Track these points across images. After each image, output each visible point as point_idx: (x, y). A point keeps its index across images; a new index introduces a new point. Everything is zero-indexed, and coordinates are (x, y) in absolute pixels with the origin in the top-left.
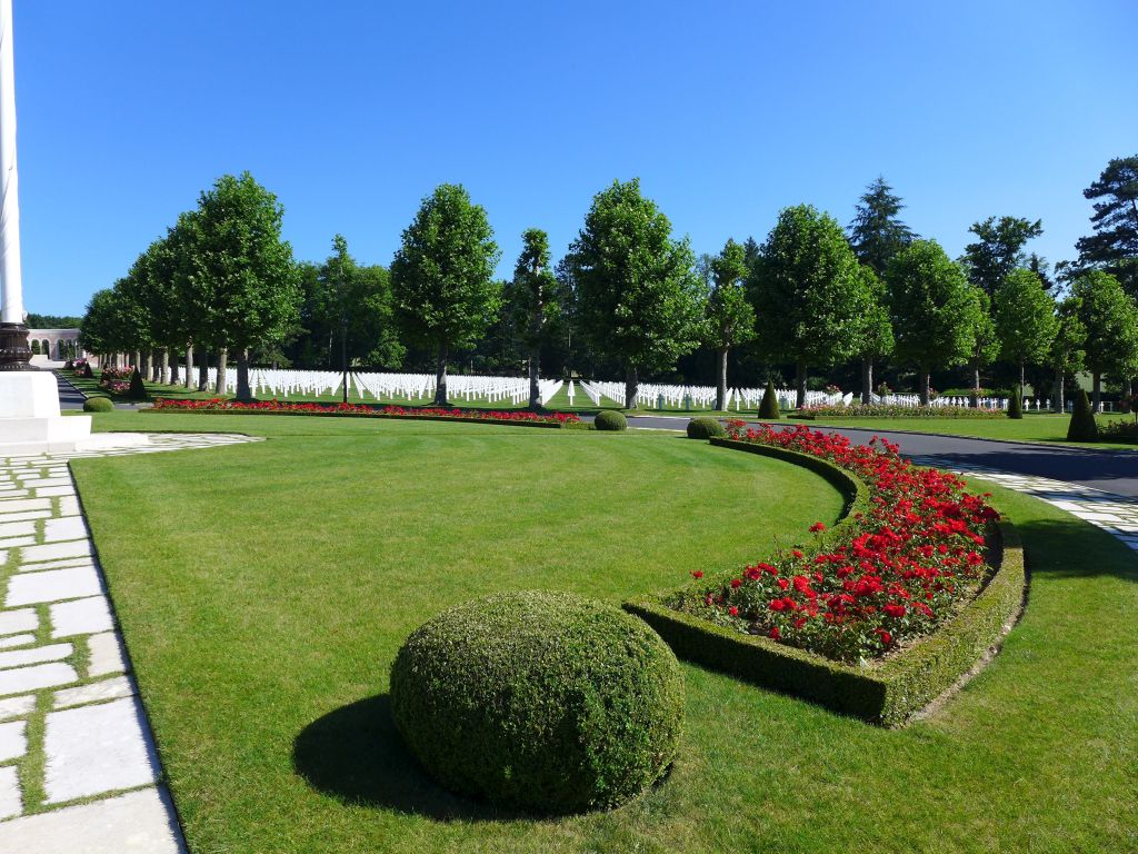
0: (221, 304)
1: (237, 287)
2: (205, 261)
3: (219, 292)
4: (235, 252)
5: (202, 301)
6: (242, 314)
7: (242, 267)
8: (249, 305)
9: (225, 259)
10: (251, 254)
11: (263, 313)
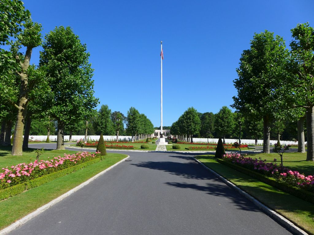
0: (188, 128)
1: (190, 125)
2: (186, 121)
3: (188, 126)
4: (190, 120)
5: (185, 127)
6: (191, 129)
7: (191, 122)
8: (192, 128)
9: (189, 121)
10: (193, 120)
11: (194, 129)
